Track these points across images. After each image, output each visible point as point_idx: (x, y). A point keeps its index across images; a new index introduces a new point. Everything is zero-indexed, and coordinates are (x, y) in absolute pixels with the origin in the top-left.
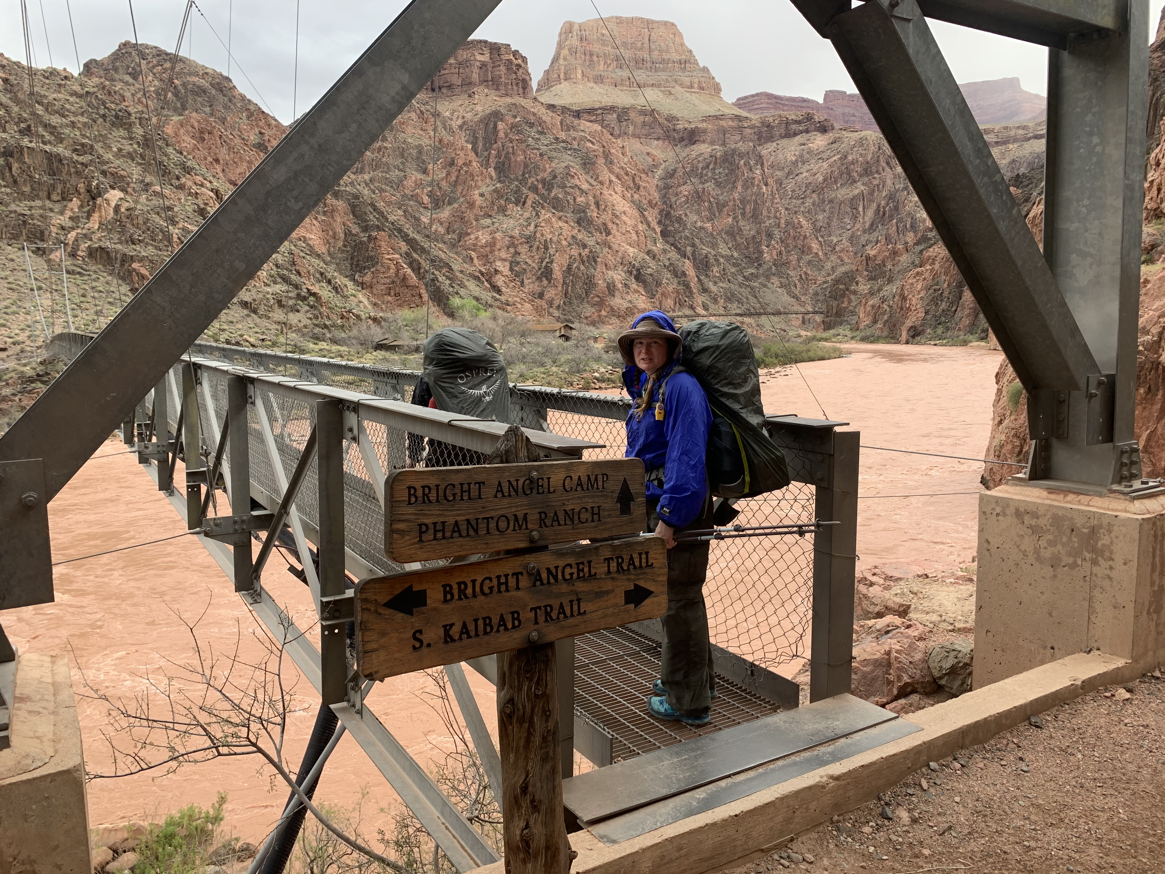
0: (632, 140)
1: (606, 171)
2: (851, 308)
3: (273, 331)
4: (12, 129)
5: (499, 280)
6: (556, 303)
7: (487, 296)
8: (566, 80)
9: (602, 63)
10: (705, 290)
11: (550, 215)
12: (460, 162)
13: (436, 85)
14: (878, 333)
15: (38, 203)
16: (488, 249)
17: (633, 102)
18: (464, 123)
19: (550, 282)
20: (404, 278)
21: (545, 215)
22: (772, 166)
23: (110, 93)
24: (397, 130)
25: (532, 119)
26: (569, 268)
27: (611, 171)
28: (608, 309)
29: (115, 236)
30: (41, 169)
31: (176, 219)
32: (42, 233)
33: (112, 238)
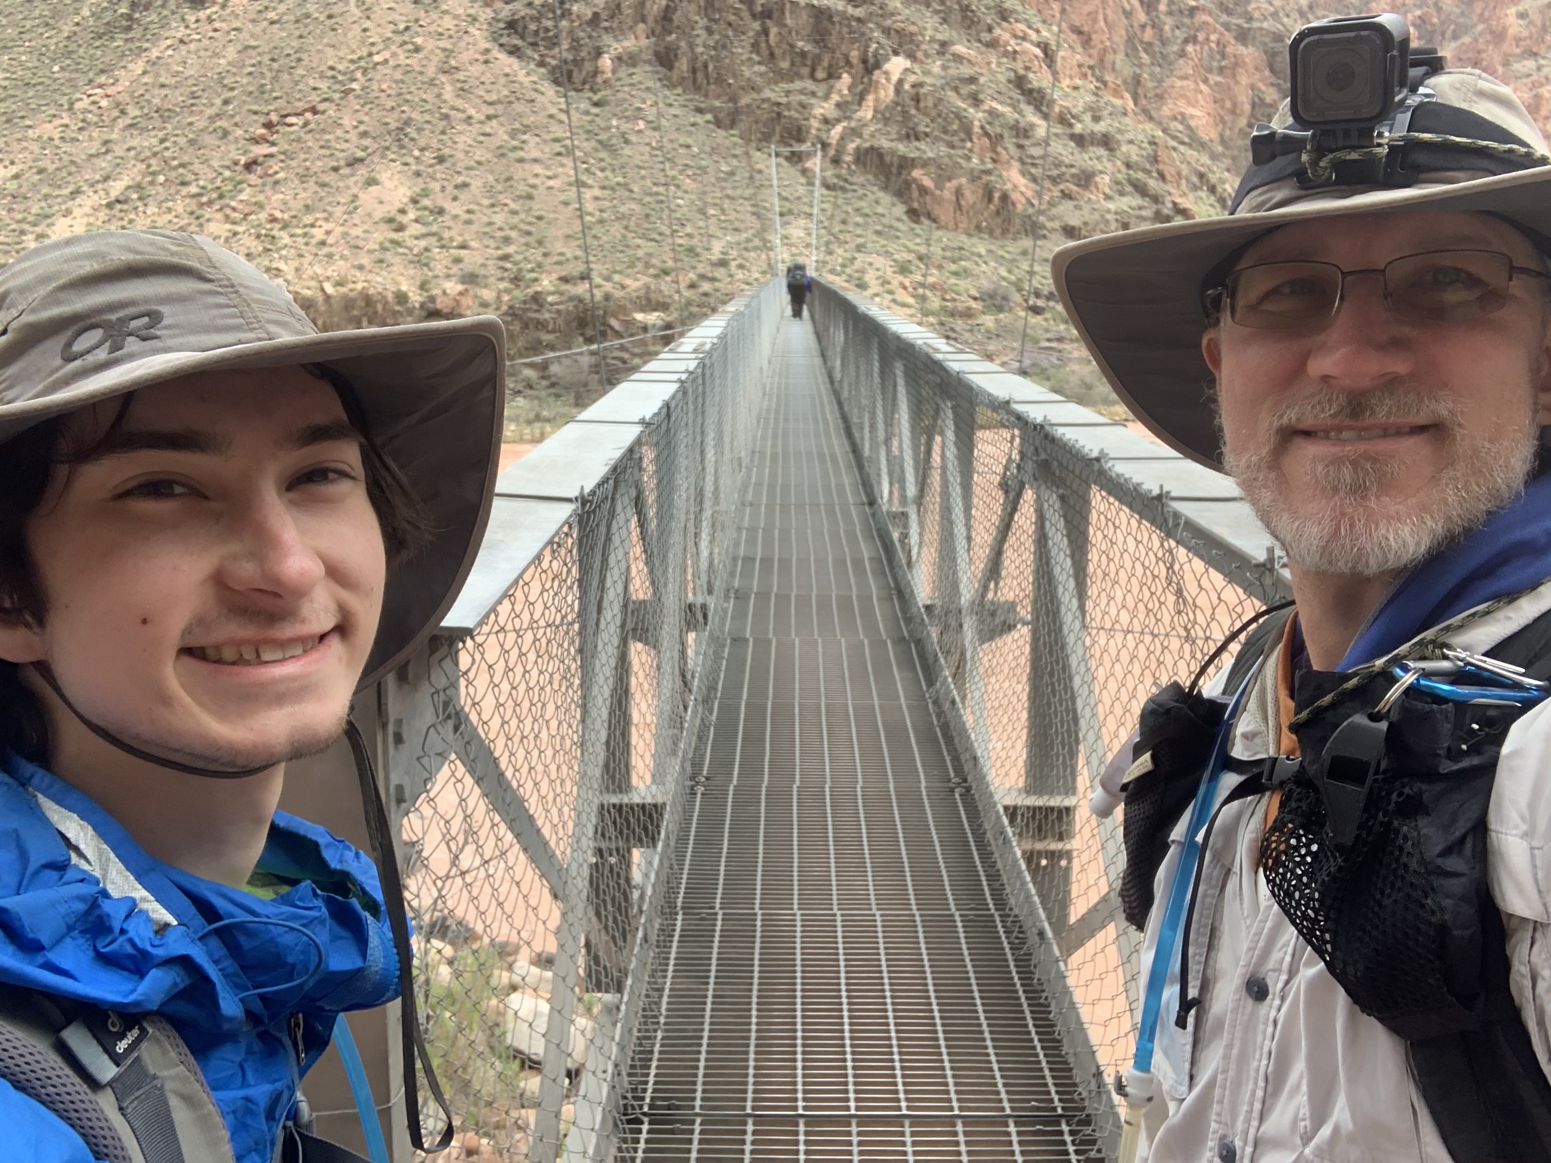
29: (893, 129)
30: (804, 33)
31: (981, 97)
32: (799, 129)
33: (889, 133)
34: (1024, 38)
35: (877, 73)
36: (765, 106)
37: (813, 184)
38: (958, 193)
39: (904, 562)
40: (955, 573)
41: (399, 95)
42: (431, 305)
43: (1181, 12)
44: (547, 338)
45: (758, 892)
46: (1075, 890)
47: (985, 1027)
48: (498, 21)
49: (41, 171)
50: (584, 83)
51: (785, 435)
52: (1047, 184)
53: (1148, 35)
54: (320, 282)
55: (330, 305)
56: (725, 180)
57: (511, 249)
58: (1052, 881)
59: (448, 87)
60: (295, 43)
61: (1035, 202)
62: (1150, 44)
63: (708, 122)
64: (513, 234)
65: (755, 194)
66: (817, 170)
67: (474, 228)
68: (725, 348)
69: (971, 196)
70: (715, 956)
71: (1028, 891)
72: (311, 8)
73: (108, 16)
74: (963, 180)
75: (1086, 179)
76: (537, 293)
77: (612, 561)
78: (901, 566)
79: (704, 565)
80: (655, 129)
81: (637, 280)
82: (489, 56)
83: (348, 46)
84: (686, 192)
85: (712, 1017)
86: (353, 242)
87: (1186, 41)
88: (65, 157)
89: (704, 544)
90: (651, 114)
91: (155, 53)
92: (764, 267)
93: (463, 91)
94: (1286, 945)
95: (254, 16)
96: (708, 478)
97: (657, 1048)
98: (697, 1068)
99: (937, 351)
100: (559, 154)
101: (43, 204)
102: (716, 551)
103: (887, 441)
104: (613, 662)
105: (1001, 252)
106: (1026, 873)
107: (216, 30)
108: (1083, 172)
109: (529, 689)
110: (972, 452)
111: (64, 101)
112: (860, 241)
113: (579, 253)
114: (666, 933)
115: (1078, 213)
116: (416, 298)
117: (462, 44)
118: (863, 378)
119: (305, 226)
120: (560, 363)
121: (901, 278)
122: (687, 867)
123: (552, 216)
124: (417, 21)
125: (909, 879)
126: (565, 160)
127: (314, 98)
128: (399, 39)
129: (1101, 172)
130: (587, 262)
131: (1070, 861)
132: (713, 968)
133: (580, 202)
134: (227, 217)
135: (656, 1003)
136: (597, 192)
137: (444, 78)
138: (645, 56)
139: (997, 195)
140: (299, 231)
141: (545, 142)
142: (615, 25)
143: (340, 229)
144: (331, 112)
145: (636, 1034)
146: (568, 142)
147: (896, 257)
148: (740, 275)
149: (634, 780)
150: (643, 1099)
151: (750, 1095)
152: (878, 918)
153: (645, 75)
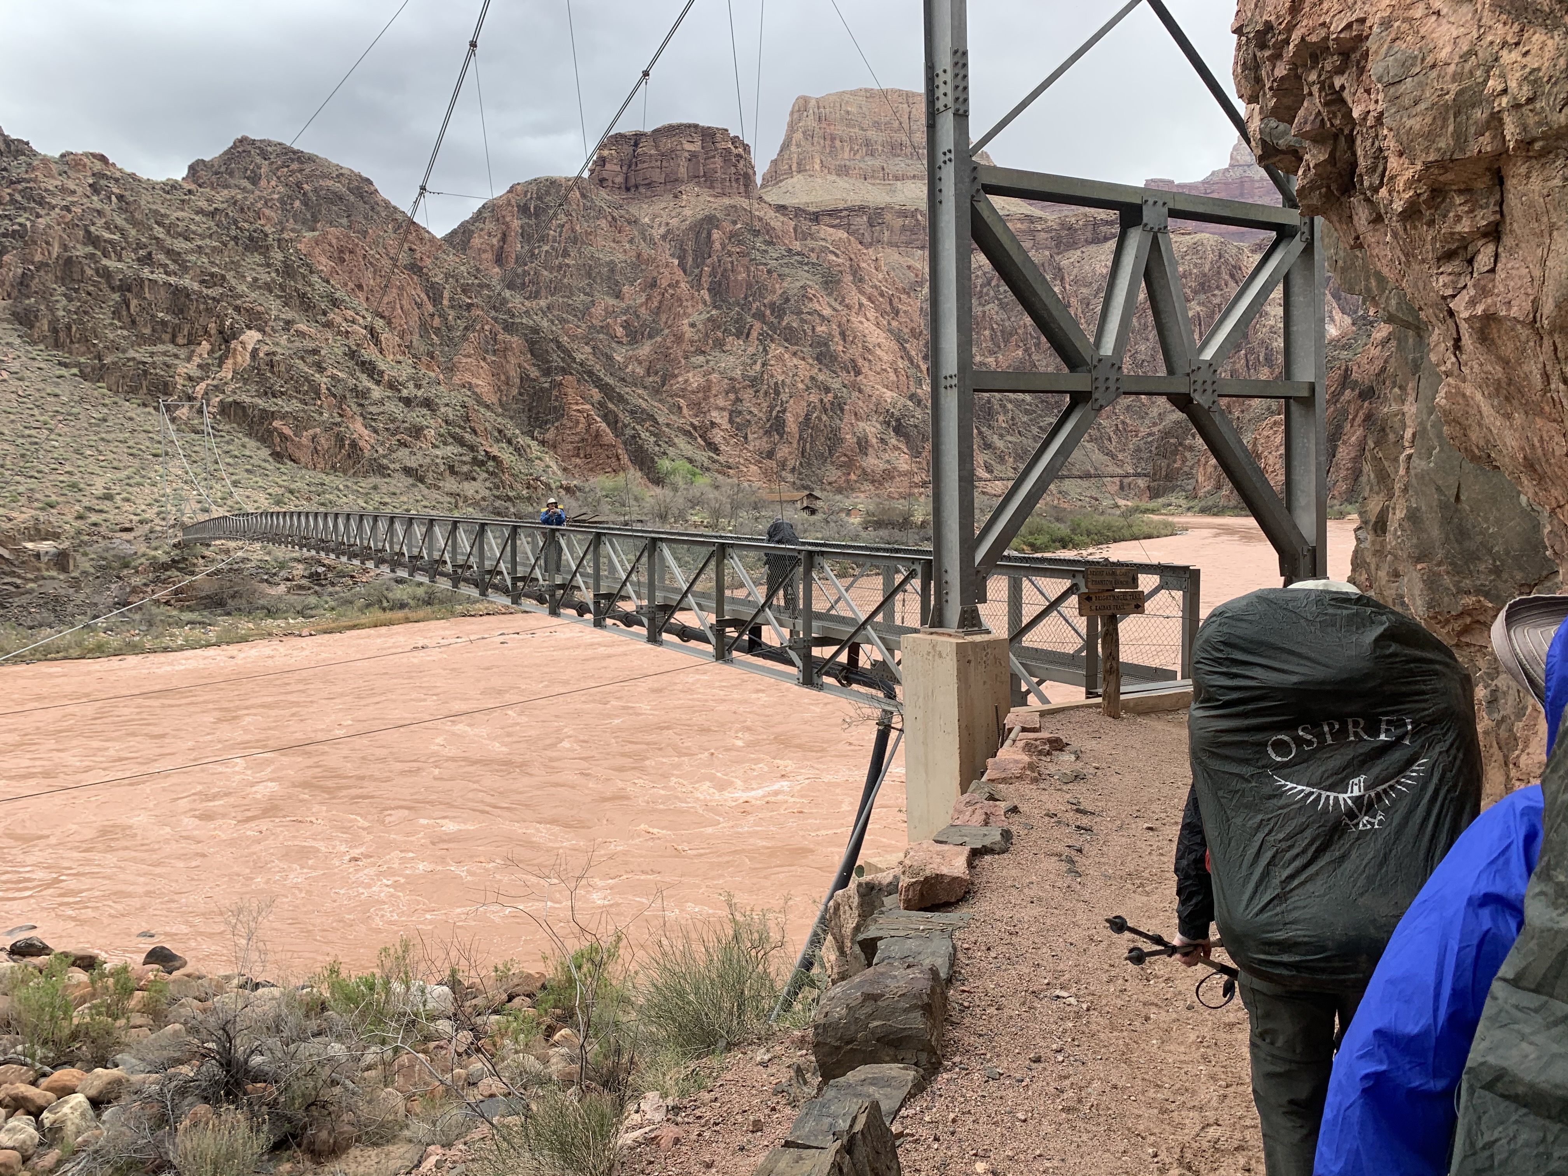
0: (888, 250)
1: (854, 292)
2: (1186, 469)
3: (446, 505)
4: (129, 256)
5: (717, 436)
6: (790, 464)
7: (702, 456)
8: (799, 172)
9: (847, 149)
10: (988, 446)
11: (781, 350)
12: (665, 283)
13: (632, 181)
14: (1223, 502)
15: (160, 348)
16: (700, 395)
17: (888, 199)
18: (668, 232)
19: (782, 437)
20: (598, 435)
21: (776, 350)
22: (1076, 281)
23: (242, 209)
24: (583, 243)
25: (757, 225)
26: (807, 418)
27: (861, 292)
28: (858, 472)
29: (252, 388)
30: (164, 306)
31: (324, 365)
32: (166, 385)
33: (248, 391)
34: (353, 322)
35: (233, 344)
36: (131, 364)
38: (314, 440)
43: (460, 307)
52: (386, 435)
56: (98, 425)
61: (379, 449)
62: (439, 329)
63: (75, 375)
65: (128, 438)
66: (185, 418)
69: (324, 442)
74: (318, 430)
80: (20, 379)
81: (23, 513)
84: (60, 435)
87: (466, 329)
90: (14, 366)
105: (356, 487)
108: (413, 426)
112: (234, 478)
115: (413, 458)
129: (427, 427)
139: (347, 443)
147: (269, 491)
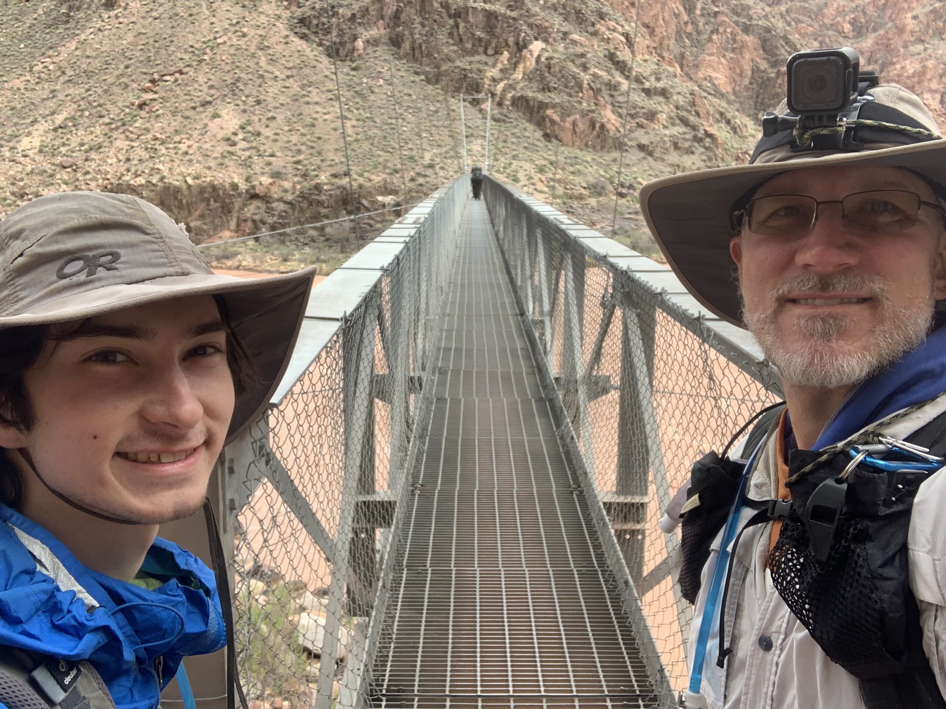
29: (535, 85)
30: (481, 26)
31: (588, 66)
32: (478, 85)
33: (532, 87)
34: (614, 30)
35: (525, 52)
36: (457, 70)
37: (486, 118)
38: (574, 124)
39: (542, 351)
40: (573, 359)
41: (233, 63)
42: (252, 191)
43: (709, 14)
44: (323, 211)
45: (453, 556)
46: (647, 555)
47: (592, 641)
48: (294, 18)
49: (13, 109)
50: (346, 56)
51: (469, 272)
52: (629, 119)
53: (690, 28)
54: (185, 177)
55: (191, 191)
56: (432, 116)
57: (301, 157)
58: (632, 550)
59: (263, 59)
60: (169, 31)
61: (622, 130)
62: (690, 34)
63: (422, 80)
64: (303, 148)
65: (450, 124)
66: (489, 109)
67: (279, 144)
68: (433, 222)
69: (582, 126)
70: (426, 596)
71: (618, 556)
72: (179, 10)
73: (54, 14)
74: (578, 116)
75: (652, 116)
76: (318, 184)
77: (363, 354)
78: (540, 354)
79: (420, 353)
80: (390, 84)
81: (378, 176)
82: (288, 40)
83: (202, 33)
84: (409, 123)
85: (425, 634)
86: (205, 153)
87: (712, 32)
88: (27, 100)
89: (420, 341)
90: (387, 75)
91: (83, 37)
92: (456, 168)
93: (272, 61)
94: (783, 617)
95: (144, 15)
96: (422, 300)
97: (391, 654)
98: (416, 666)
99: (562, 223)
100: (331, 99)
101: (14, 129)
102: (428, 344)
103: (532, 277)
104: (364, 416)
105: (600, 160)
106: (617, 545)
107: (120, 23)
108: (650, 111)
109: (312, 436)
110: (583, 286)
111: (27, 66)
112: (515, 153)
113: (343, 159)
114: (397, 582)
115: (647, 136)
116: (243, 186)
117: (272, 32)
118: (516, 238)
119: (175, 143)
120: (332, 226)
121: (539, 175)
122: (409, 541)
123: (327, 137)
124: (244, 18)
125: (545, 548)
126: (335, 103)
127: (181, 65)
128: (233, 29)
129: (661, 112)
130: (348, 165)
131: (644, 537)
132: (426, 604)
133: (343, 129)
134: (127, 137)
135: (390, 626)
136: (354, 123)
137: (260, 53)
138: (383, 40)
139: (598, 125)
140: (171, 146)
141: (322, 92)
142: (365, 21)
143: (196, 145)
144: (191, 73)
145: (378, 645)
146: (336, 92)
147: (537, 162)
148: (441, 173)
149: (377, 487)
150: (382, 685)
151: (448, 683)
152: (527, 573)
153: (383, 51)
